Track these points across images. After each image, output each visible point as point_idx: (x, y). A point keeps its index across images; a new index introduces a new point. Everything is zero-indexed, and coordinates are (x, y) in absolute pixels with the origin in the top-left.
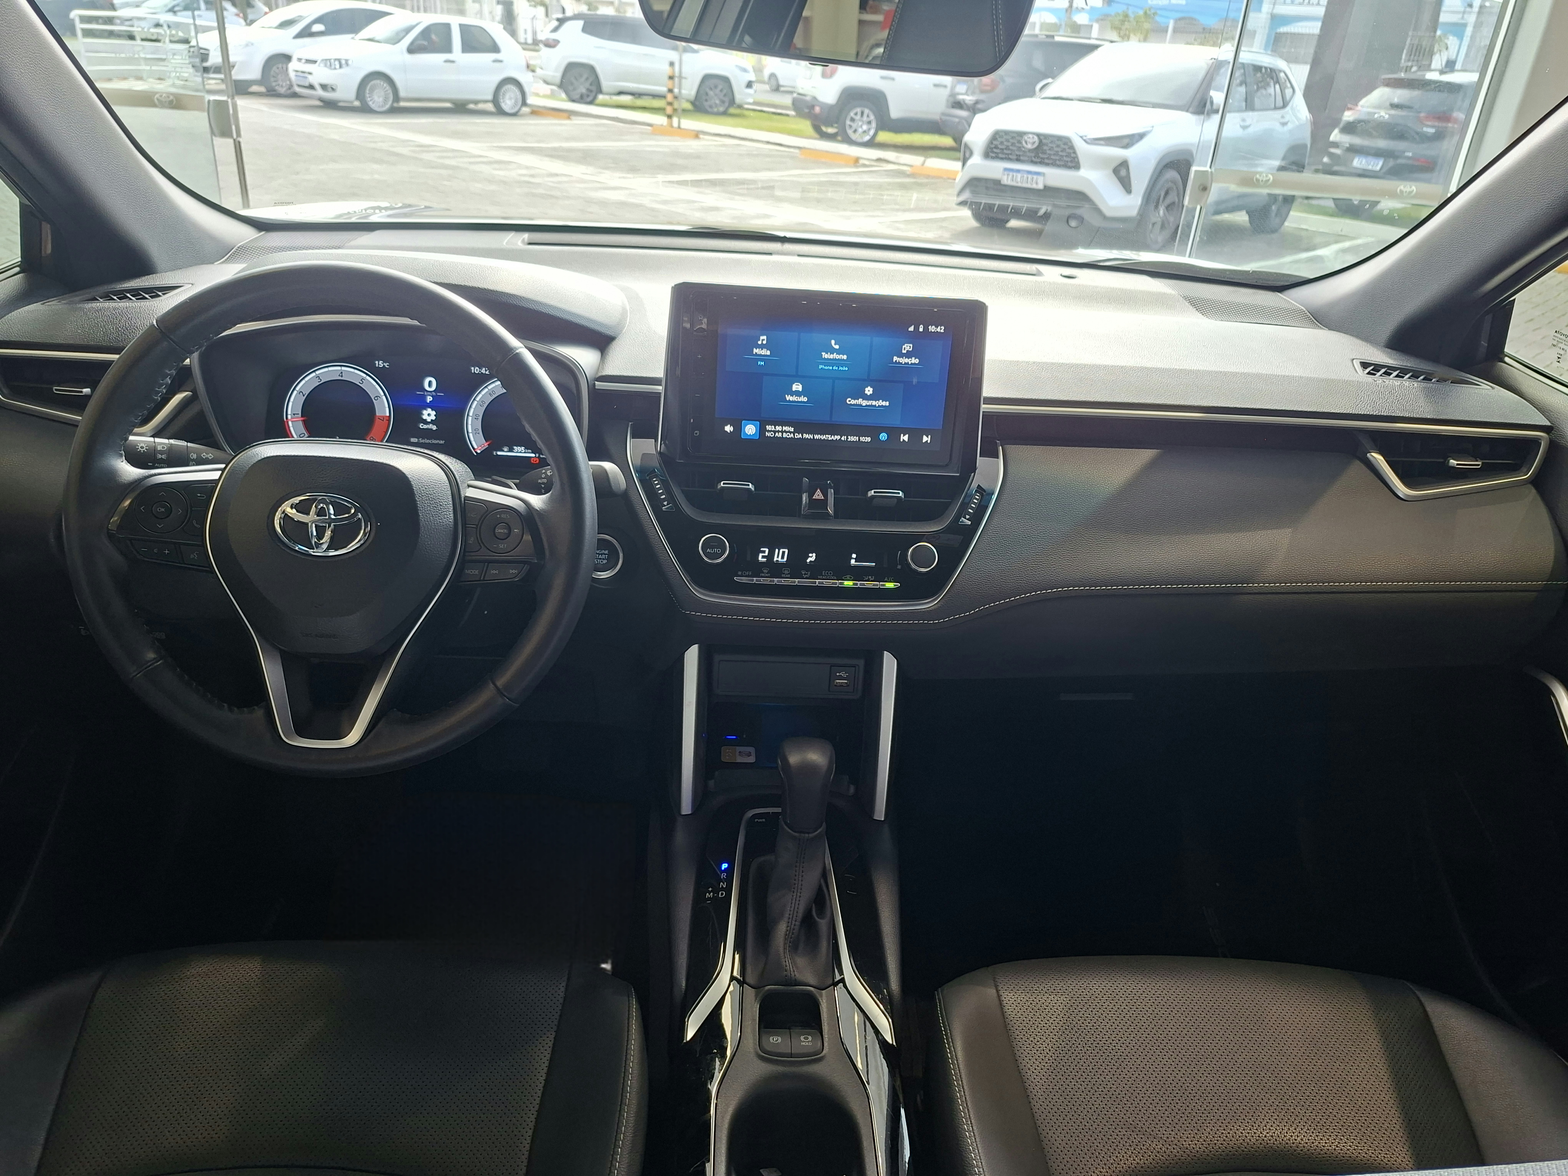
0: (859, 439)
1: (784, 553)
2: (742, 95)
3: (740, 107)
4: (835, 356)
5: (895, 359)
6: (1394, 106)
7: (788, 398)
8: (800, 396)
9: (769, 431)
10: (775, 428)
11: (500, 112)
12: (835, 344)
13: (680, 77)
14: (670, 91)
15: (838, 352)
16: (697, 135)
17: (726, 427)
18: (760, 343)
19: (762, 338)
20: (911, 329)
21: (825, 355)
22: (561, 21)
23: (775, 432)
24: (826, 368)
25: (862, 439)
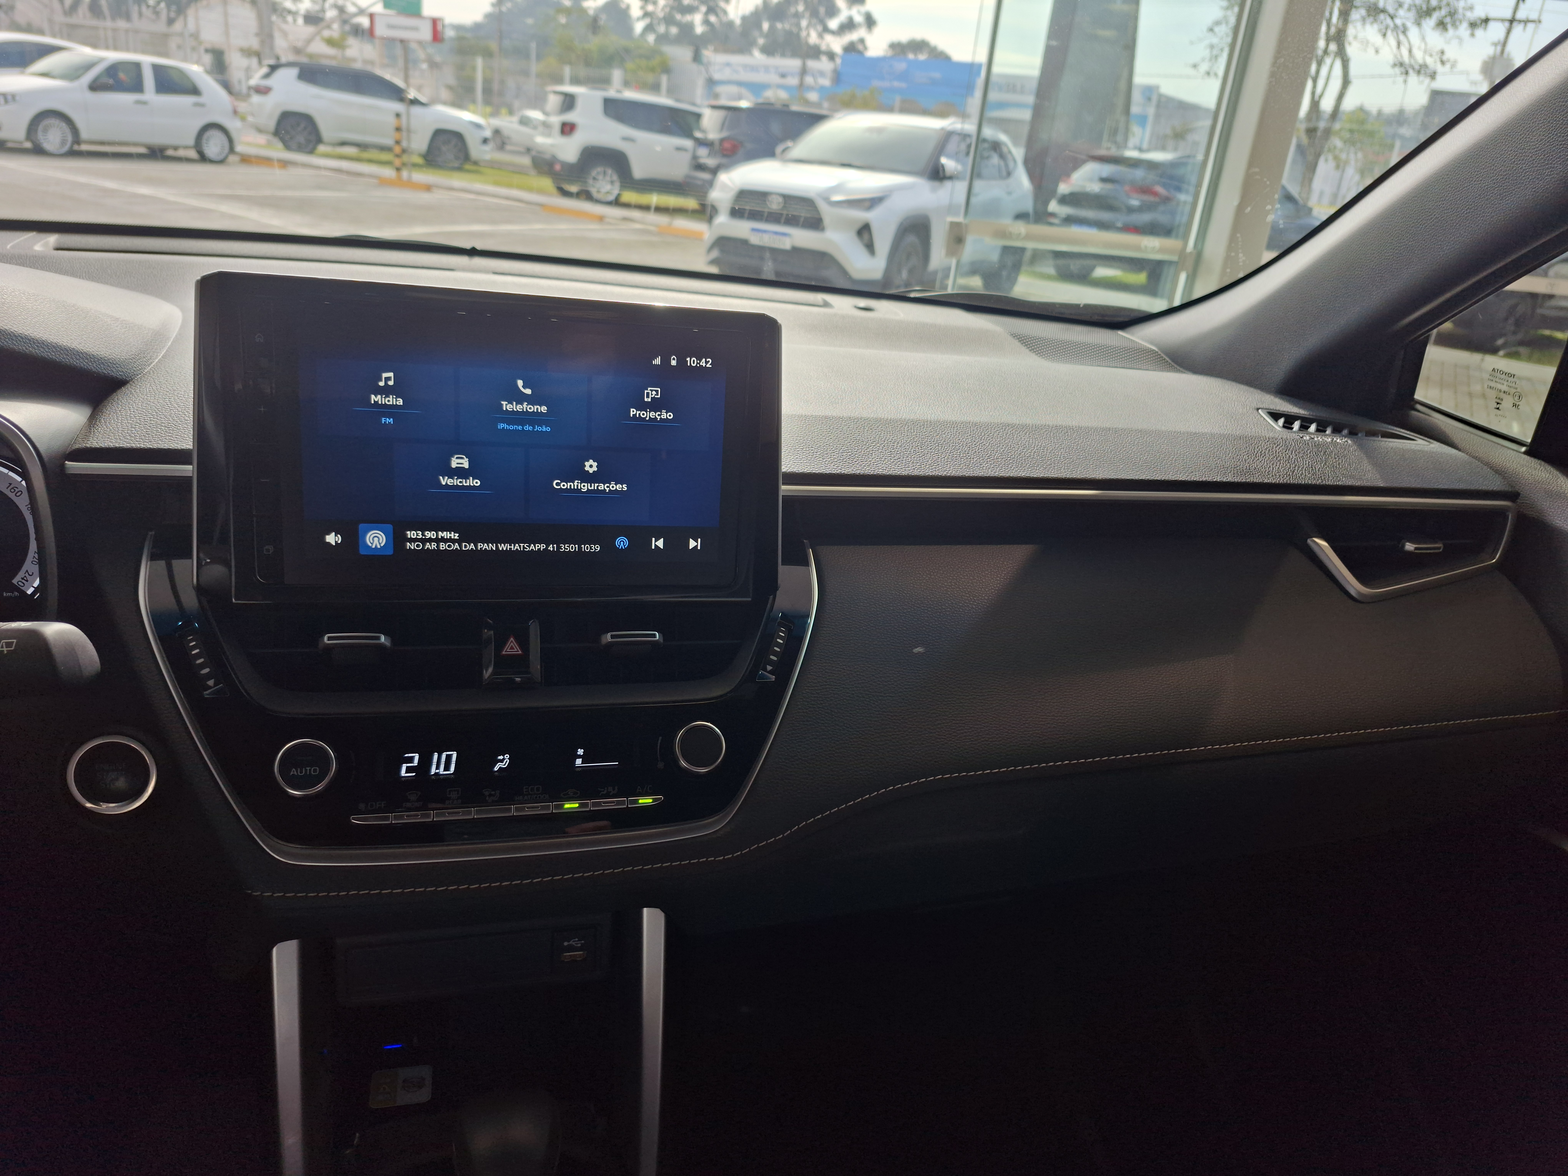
0: (580, 548)
1: (449, 758)
2: (477, 150)
3: (476, 163)
4: (525, 407)
5: (633, 411)
6: (1104, 180)
7: (444, 481)
8: (466, 478)
9: (412, 540)
10: (423, 535)
11: (203, 158)
12: (524, 387)
13: (409, 131)
14: (398, 142)
15: (531, 400)
16: (428, 188)
17: (327, 537)
18: (382, 384)
19: (385, 375)
20: (657, 361)
21: (506, 406)
22: (273, 68)
23: (424, 541)
24: (511, 427)
25: (586, 548)
